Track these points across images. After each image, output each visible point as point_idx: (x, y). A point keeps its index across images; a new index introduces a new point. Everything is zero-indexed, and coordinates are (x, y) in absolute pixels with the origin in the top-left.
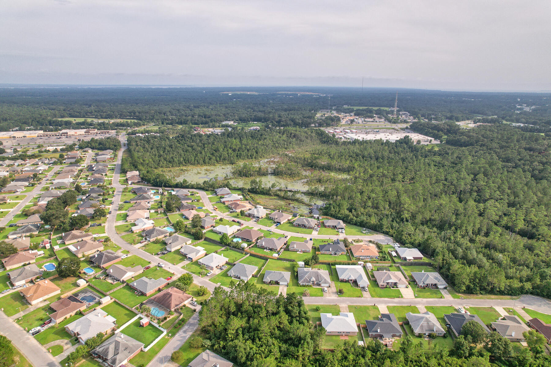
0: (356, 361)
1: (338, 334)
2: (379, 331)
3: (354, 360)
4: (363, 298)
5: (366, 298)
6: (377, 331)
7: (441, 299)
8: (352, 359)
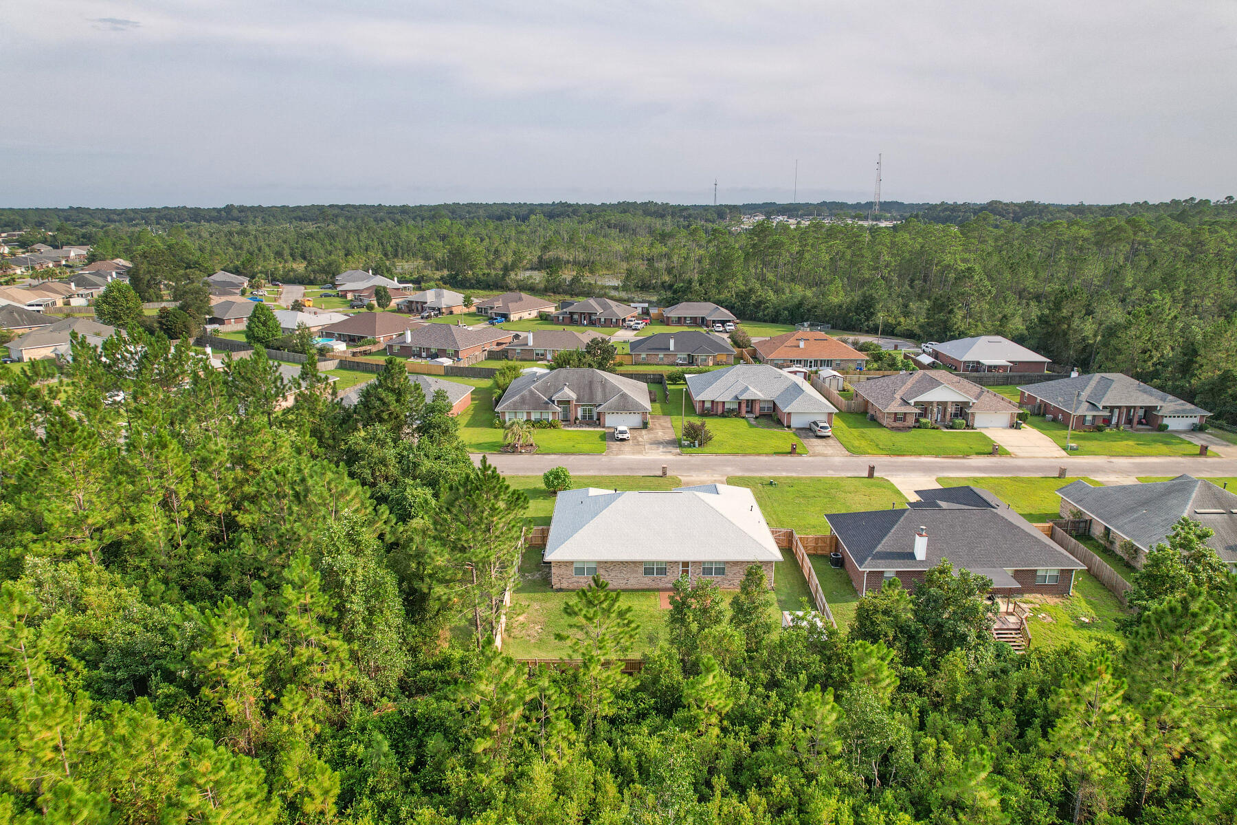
0: (755, 723)
1: (647, 581)
2: (921, 547)
3: (738, 718)
4: (805, 458)
5: (825, 456)
6: (911, 556)
7: (1202, 459)
8: (725, 704)
